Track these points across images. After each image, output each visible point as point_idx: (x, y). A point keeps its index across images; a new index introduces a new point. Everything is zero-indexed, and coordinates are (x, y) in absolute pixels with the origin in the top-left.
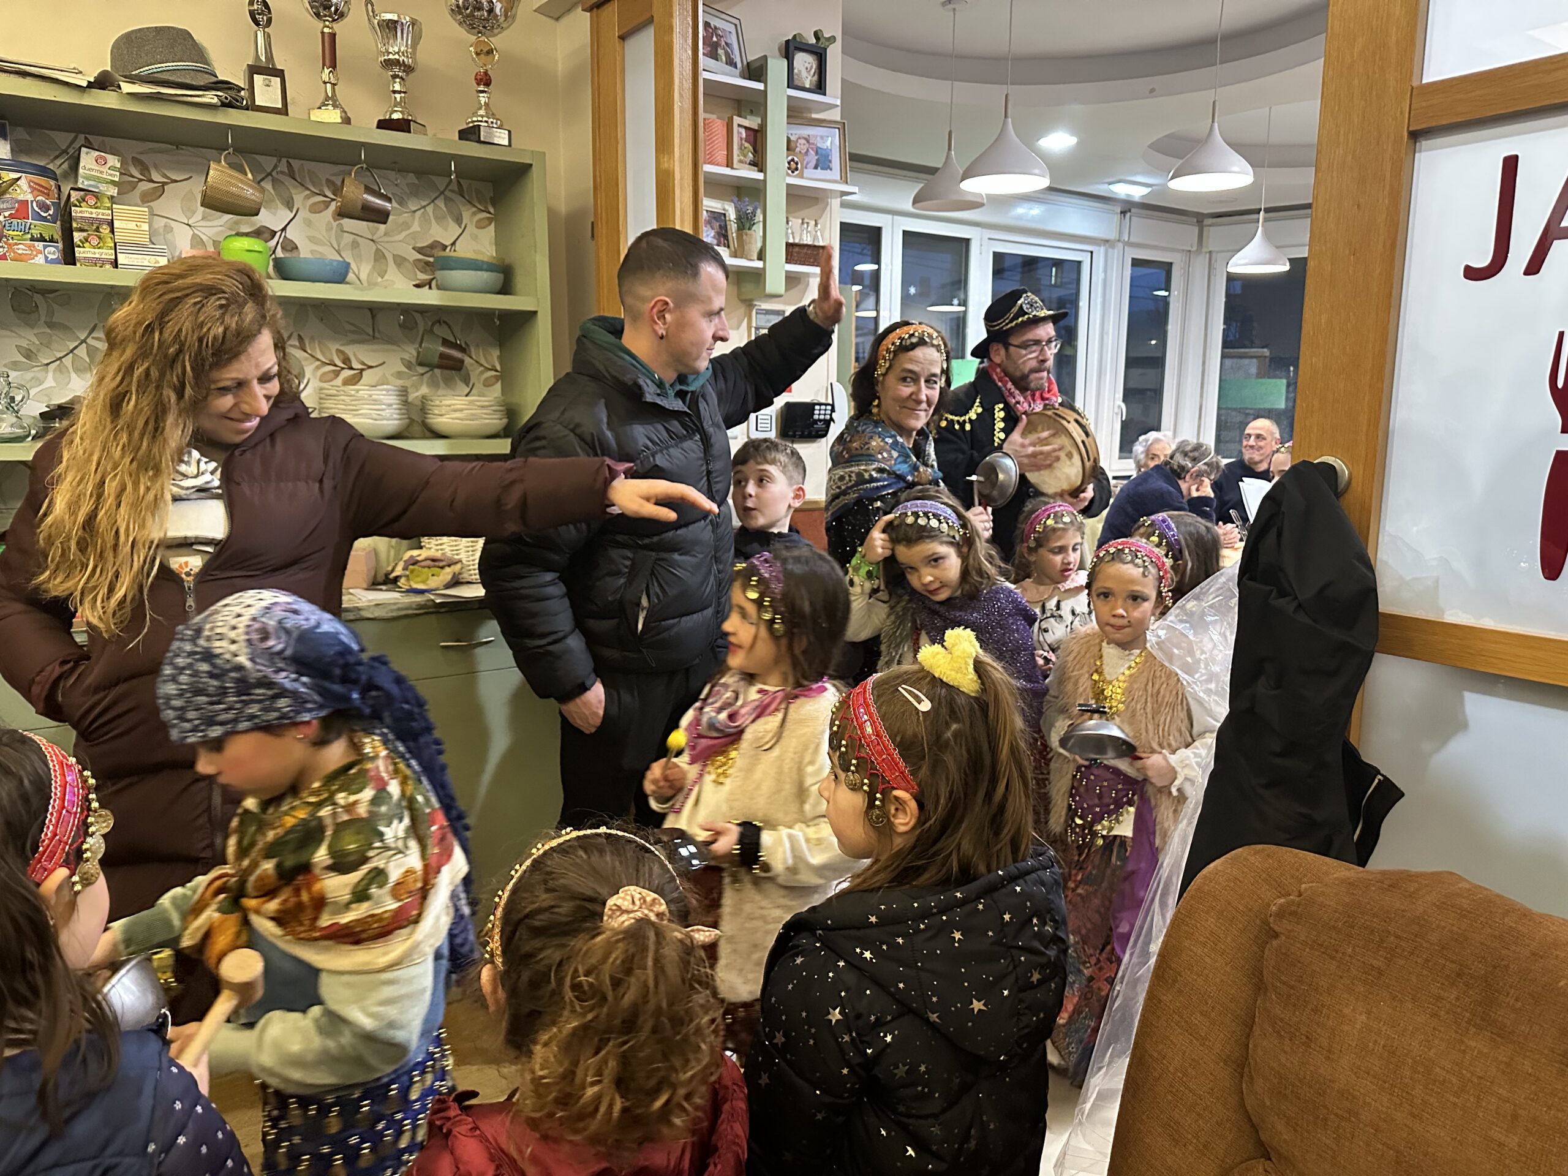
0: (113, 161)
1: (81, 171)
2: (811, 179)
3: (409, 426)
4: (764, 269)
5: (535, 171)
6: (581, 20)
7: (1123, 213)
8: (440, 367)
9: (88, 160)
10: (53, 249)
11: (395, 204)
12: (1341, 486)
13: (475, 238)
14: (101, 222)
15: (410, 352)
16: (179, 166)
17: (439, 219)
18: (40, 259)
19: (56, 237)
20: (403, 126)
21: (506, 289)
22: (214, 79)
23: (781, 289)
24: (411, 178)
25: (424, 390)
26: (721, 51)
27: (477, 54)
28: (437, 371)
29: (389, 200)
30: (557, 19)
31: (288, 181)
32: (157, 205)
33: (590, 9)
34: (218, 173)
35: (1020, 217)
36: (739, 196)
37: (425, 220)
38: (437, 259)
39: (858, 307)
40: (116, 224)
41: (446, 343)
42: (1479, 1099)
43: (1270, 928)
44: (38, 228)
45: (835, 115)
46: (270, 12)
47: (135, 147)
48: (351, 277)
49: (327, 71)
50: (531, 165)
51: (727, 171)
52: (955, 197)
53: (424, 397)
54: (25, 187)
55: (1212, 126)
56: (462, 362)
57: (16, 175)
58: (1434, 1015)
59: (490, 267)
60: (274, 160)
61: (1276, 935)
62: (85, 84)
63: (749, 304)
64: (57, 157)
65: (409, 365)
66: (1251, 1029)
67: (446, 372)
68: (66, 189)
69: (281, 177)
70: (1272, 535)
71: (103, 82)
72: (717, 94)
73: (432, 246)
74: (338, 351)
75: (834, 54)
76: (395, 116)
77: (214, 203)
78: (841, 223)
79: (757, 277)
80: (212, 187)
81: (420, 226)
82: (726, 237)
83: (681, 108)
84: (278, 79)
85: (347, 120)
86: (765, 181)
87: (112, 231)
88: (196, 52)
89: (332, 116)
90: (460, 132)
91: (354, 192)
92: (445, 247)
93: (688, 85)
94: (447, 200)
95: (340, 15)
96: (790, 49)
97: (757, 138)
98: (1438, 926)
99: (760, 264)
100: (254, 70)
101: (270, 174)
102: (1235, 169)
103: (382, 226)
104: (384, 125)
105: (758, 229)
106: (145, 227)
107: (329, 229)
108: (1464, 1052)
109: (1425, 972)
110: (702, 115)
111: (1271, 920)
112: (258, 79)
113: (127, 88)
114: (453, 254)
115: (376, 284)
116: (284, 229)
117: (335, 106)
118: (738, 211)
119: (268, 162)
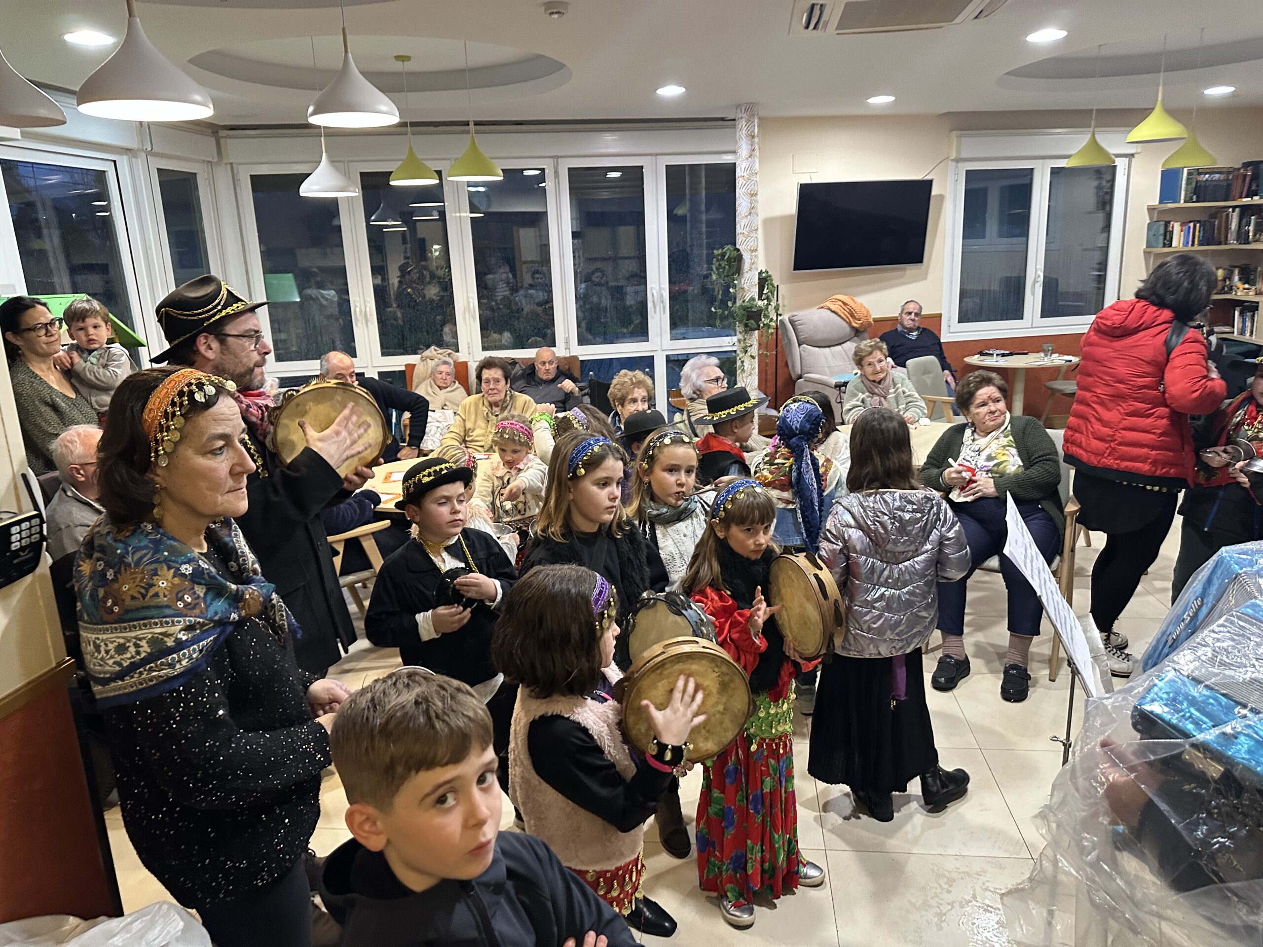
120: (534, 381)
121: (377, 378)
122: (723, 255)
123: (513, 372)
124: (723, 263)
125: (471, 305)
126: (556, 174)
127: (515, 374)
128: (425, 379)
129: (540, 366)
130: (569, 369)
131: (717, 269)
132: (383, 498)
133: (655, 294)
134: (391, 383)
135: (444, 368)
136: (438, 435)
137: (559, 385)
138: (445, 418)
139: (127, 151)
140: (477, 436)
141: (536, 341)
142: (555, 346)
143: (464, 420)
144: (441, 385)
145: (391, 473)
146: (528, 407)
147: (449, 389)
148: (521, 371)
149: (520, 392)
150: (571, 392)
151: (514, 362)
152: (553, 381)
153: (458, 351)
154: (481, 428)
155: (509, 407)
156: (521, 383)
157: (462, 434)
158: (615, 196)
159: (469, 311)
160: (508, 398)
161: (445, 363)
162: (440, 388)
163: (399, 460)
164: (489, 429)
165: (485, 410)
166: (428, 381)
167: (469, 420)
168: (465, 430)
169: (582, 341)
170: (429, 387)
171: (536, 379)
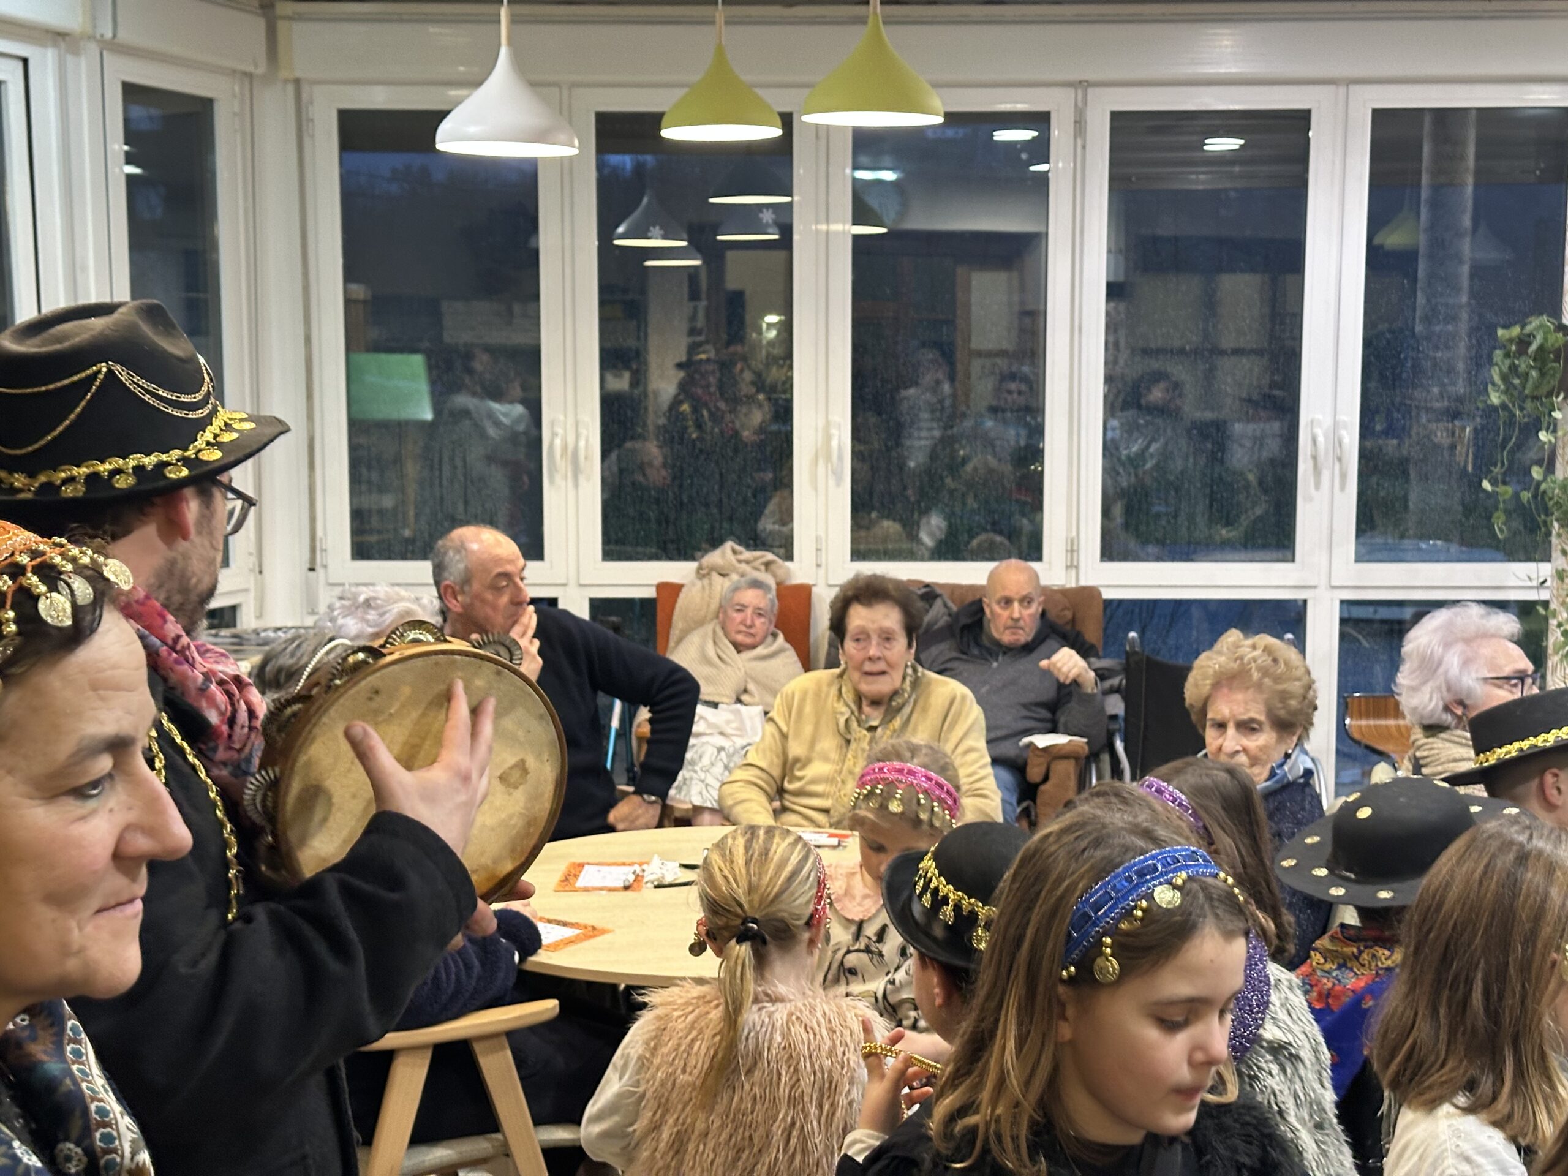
120: (978, 644)
121: (583, 612)
122: (1524, 342)
123: (927, 619)
124: (1523, 364)
125: (834, 443)
126: (1080, 126)
127: (930, 625)
128: (700, 623)
129: (997, 609)
130: (1073, 621)
131: (1504, 378)
132: (548, 934)
133: (1321, 439)
134: (616, 629)
135: (750, 597)
136: (719, 769)
137: (1044, 663)
138: (741, 730)
139: (56, 37)
140: (813, 781)
141: (992, 543)
142: (1039, 558)
143: (784, 736)
144: (740, 638)
145: (581, 866)
146: (958, 715)
147: (760, 651)
148: (946, 618)
149: (940, 672)
150: (1075, 683)
151: (930, 593)
152: (1028, 648)
153: (789, 557)
154: (826, 759)
155: (907, 710)
156: (943, 649)
157: (776, 772)
158: (1228, 185)
159: (828, 458)
160: (907, 686)
161: (756, 584)
162: (739, 647)
163: (611, 829)
164: (849, 763)
165: (844, 712)
166: (709, 628)
167: (797, 735)
168: (785, 763)
169: (1110, 551)
170: (710, 646)
171: (985, 641)
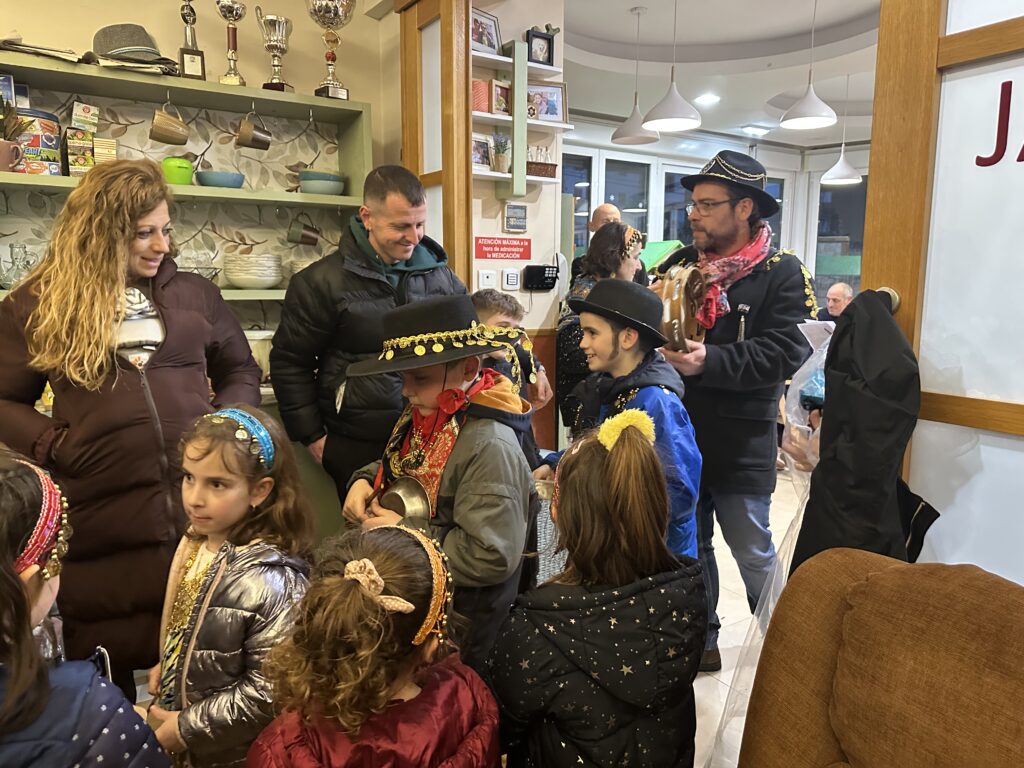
0: (94, 110)
1: (74, 116)
2: (543, 121)
3: (282, 281)
4: (512, 179)
5: (364, 116)
6: (395, 19)
7: (751, 147)
8: (302, 243)
9: (78, 109)
10: (55, 166)
11: (274, 139)
12: (894, 307)
13: (325, 160)
14: (86, 149)
15: (283, 233)
16: (136, 114)
17: (302, 147)
18: (47, 172)
19: (57, 158)
20: (279, 87)
21: (345, 192)
22: (158, 57)
23: (524, 192)
24: (285, 121)
25: (292, 258)
26: (484, 38)
27: (328, 41)
28: (301, 246)
29: (270, 134)
30: (380, 19)
31: (206, 123)
32: (123, 139)
33: (399, 12)
34: (161, 117)
35: (683, 150)
36: (497, 132)
37: (294, 148)
38: (301, 173)
39: (576, 210)
40: (96, 150)
41: (306, 227)
42: (993, 719)
43: (848, 603)
44: (45, 152)
45: (560, 79)
46: (194, 14)
47: (108, 102)
48: (245, 184)
49: (230, 52)
50: (361, 112)
51: (488, 115)
52: (640, 135)
53: (292, 262)
54: (38, 127)
55: (809, 87)
56: (317, 240)
57: (32, 119)
58: (961, 660)
59: (335, 178)
60: (197, 110)
61: (851, 607)
62: (76, 60)
63: (503, 202)
64: (59, 109)
65: (282, 243)
66: (834, 672)
67: (307, 246)
68: (64, 129)
69: (201, 121)
70: (847, 339)
71: (88, 59)
72: (482, 66)
73: (298, 166)
74: (237, 233)
75: (559, 41)
76: (275, 81)
77: (159, 136)
78: (563, 154)
79: (508, 184)
80: (157, 126)
81: (291, 152)
82: (488, 158)
83: (458, 73)
84: (199, 58)
85: (243, 84)
86: (513, 122)
87: (93, 155)
88: (148, 40)
89: (234, 81)
90: (316, 91)
91: (248, 129)
92: (306, 166)
93: (462, 57)
94: (308, 136)
95: (240, 17)
96: (529, 36)
97: (508, 94)
98: (963, 599)
99: (509, 176)
100: (184, 51)
101: (194, 119)
102: (824, 114)
103: (266, 152)
104: (267, 86)
105: (508, 153)
106: (114, 152)
107: (232, 154)
108: (982, 686)
109: (954, 631)
110: (471, 79)
111: (848, 597)
112: (187, 57)
113: (103, 62)
114: (311, 170)
115: (262, 189)
116: (203, 154)
117: (235, 74)
118: (496, 141)
119: (193, 112)
